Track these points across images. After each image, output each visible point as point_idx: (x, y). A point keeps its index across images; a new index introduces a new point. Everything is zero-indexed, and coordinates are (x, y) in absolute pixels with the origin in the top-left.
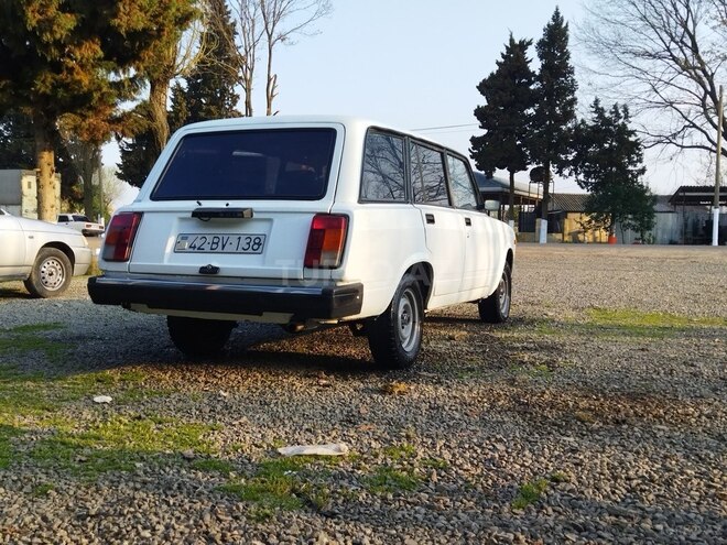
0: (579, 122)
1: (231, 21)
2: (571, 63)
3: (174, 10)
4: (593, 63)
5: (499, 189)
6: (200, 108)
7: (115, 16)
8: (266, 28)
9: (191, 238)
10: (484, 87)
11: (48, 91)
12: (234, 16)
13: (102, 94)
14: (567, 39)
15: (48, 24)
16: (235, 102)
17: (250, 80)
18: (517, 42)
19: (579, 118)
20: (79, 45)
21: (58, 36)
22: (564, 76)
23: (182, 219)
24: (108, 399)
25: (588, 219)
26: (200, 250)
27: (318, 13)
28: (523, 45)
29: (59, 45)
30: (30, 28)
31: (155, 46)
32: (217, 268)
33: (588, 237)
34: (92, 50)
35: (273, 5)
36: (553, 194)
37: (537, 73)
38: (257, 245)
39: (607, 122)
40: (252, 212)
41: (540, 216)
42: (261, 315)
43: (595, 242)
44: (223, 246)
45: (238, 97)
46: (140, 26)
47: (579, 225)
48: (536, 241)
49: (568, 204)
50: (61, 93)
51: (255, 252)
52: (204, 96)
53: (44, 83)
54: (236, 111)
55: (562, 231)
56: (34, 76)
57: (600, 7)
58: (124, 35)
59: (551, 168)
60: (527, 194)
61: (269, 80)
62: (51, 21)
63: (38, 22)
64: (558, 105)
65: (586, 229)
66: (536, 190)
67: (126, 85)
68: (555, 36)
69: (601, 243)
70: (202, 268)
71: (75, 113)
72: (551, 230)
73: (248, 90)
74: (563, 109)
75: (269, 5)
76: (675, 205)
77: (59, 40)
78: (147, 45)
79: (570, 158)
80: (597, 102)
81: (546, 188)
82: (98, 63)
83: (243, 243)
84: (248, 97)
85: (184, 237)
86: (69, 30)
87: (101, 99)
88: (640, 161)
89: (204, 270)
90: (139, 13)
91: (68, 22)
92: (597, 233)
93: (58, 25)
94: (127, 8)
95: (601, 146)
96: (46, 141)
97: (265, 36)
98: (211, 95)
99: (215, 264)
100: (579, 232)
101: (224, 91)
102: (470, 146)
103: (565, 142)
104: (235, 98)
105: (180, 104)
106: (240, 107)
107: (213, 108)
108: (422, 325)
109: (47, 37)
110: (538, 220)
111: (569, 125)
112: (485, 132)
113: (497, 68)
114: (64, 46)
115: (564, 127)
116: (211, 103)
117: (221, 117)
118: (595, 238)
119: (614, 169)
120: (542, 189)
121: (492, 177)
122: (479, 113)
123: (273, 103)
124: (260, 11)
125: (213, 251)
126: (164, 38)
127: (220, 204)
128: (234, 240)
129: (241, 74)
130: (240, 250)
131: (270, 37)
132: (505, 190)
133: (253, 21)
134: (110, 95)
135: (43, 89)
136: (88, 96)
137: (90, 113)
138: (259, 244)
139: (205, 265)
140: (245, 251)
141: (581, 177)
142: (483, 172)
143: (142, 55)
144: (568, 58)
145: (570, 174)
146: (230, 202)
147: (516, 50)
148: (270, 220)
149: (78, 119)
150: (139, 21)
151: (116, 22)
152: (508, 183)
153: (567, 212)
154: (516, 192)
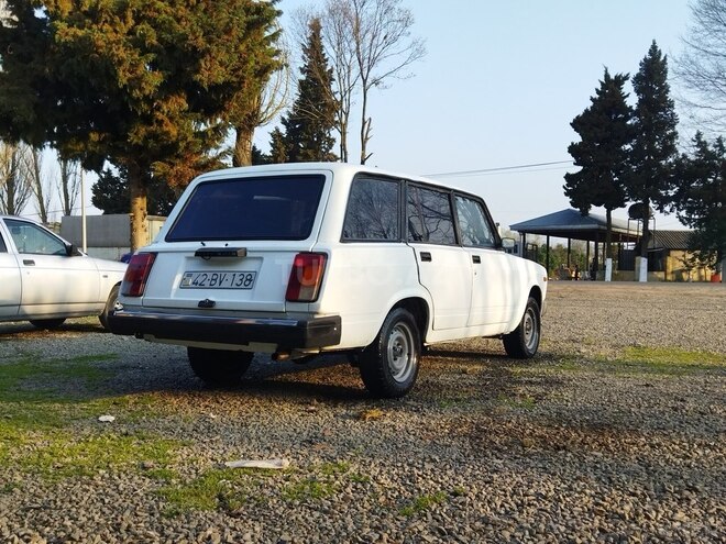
0: (680, 157)
1: (329, 68)
2: (671, 96)
3: (252, 63)
4: (694, 96)
5: (595, 226)
6: (298, 152)
7: (197, 71)
8: (361, 73)
9: (195, 275)
10: (577, 124)
11: (140, 142)
12: (331, 64)
13: (188, 144)
14: (666, 72)
15: (137, 82)
16: (331, 146)
17: (346, 124)
18: (612, 77)
19: (681, 151)
20: (166, 100)
21: (147, 92)
22: (664, 110)
23: (189, 258)
24: (112, 418)
25: (690, 256)
26: (201, 286)
27: (413, 57)
28: (620, 80)
29: (148, 100)
30: (121, 86)
31: (238, 97)
32: (213, 302)
33: (694, 275)
34: (178, 103)
35: (368, 51)
36: (654, 231)
37: (634, 108)
38: (248, 281)
39: (711, 156)
40: (245, 251)
41: (640, 254)
42: (247, 345)
43: (701, 280)
44: (221, 283)
45: (334, 140)
46: (221, 80)
47: (682, 264)
48: (636, 280)
49: (670, 241)
50: (151, 143)
51: (247, 287)
52: (301, 140)
53: (137, 134)
54: (332, 154)
55: (664, 269)
56: (128, 129)
57: (698, 40)
58: (206, 88)
59: (651, 204)
60: (626, 231)
61: (364, 123)
62: (139, 79)
63: (128, 80)
64: (657, 140)
65: (689, 269)
66: (636, 227)
67: (210, 134)
68: (653, 71)
69: (706, 281)
70: (201, 302)
71: (165, 162)
72: (651, 268)
73: (343, 134)
74: (664, 143)
75: (364, 51)
77: (148, 96)
78: (230, 96)
79: (671, 193)
80: (699, 135)
81: (646, 225)
82: (185, 114)
83: (237, 280)
84: (343, 140)
85: (188, 274)
86: (156, 86)
87: (187, 148)
89: (202, 304)
90: (220, 68)
91: (155, 79)
92: (703, 272)
93: (146, 83)
94: (208, 64)
95: (704, 181)
96: (139, 187)
97: (360, 81)
98: (308, 139)
99: (212, 299)
100: (682, 271)
101: (320, 135)
102: (565, 183)
103: (664, 177)
104: (331, 142)
105: (279, 149)
106: (336, 150)
107: (310, 152)
108: (419, 358)
109: (136, 93)
110: (637, 258)
111: (671, 160)
112: (580, 168)
113: (591, 104)
114: (153, 101)
115: (663, 162)
116: (308, 147)
117: (317, 160)
118: (700, 277)
119: (720, 204)
120: (641, 225)
121: (588, 214)
122: (573, 149)
123: (368, 145)
124: (355, 58)
125: (211, 287)
126: (245, 90)
127: (220, 245)
128: (229, 276)
129: (337, 119)
130: (234, 286)
131: (365, 81)
132: (602, 227)
133: (349, 67)
134: (195, 144)
135: (135, 141)
136: (175, 145)
137: (178, 161)
138: (250, 280)
139: (203, 299)
140: (238, 287)
141: (683, 213)
142: (578, 209)
143: (226, 106)
144: (667, 91)
145: (671, 211)
146: (229, 243)
147: (611, 86)
148: (261, 259)
149: (167, 166)
150: (220, 75)
151: (198, 77)
152: (605, 220)
153: (670, 250)
154: (613, 229)
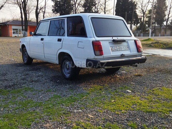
23: (109, 42)
70: (121, 55)
83: (125, 48)
85: (112, 47)
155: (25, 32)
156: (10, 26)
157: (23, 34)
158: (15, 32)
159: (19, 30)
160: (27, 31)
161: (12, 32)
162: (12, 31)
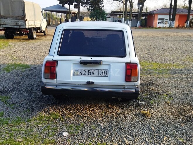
5: (66, 10)
9: (79, 71)
26: (85, 75)
32: (93, 82)
36: (81, 12)
40: (102, 62)
41: (77, 18)
44: (93, 74)
49: (84, 15)
60: (73, 12)
70: (87, 82)
76: (111, 16)
83: (100, 73)
88: (103, 4)
99: (92, 81)
119: (96, 6)
121: (64, 6)
125: (89, 76)
130: (100, 75)
132: (68, 10)
138: (106, 73)
139: (88, 81)
140: (101, 76)
141: (88, 7)
142: (61, 5)
145: (85, 6)
146: (92, 57)
148: (109, 65)
152: (69, 8)
153: (84, 17)
154: (71, 11)
155: (172, 22)
156: (156, 16)
157: (169, 24)
158: (161, 22)
159: (166, 20)
160: (174, 21)
161: (157, 23)
162: (158, 21)
